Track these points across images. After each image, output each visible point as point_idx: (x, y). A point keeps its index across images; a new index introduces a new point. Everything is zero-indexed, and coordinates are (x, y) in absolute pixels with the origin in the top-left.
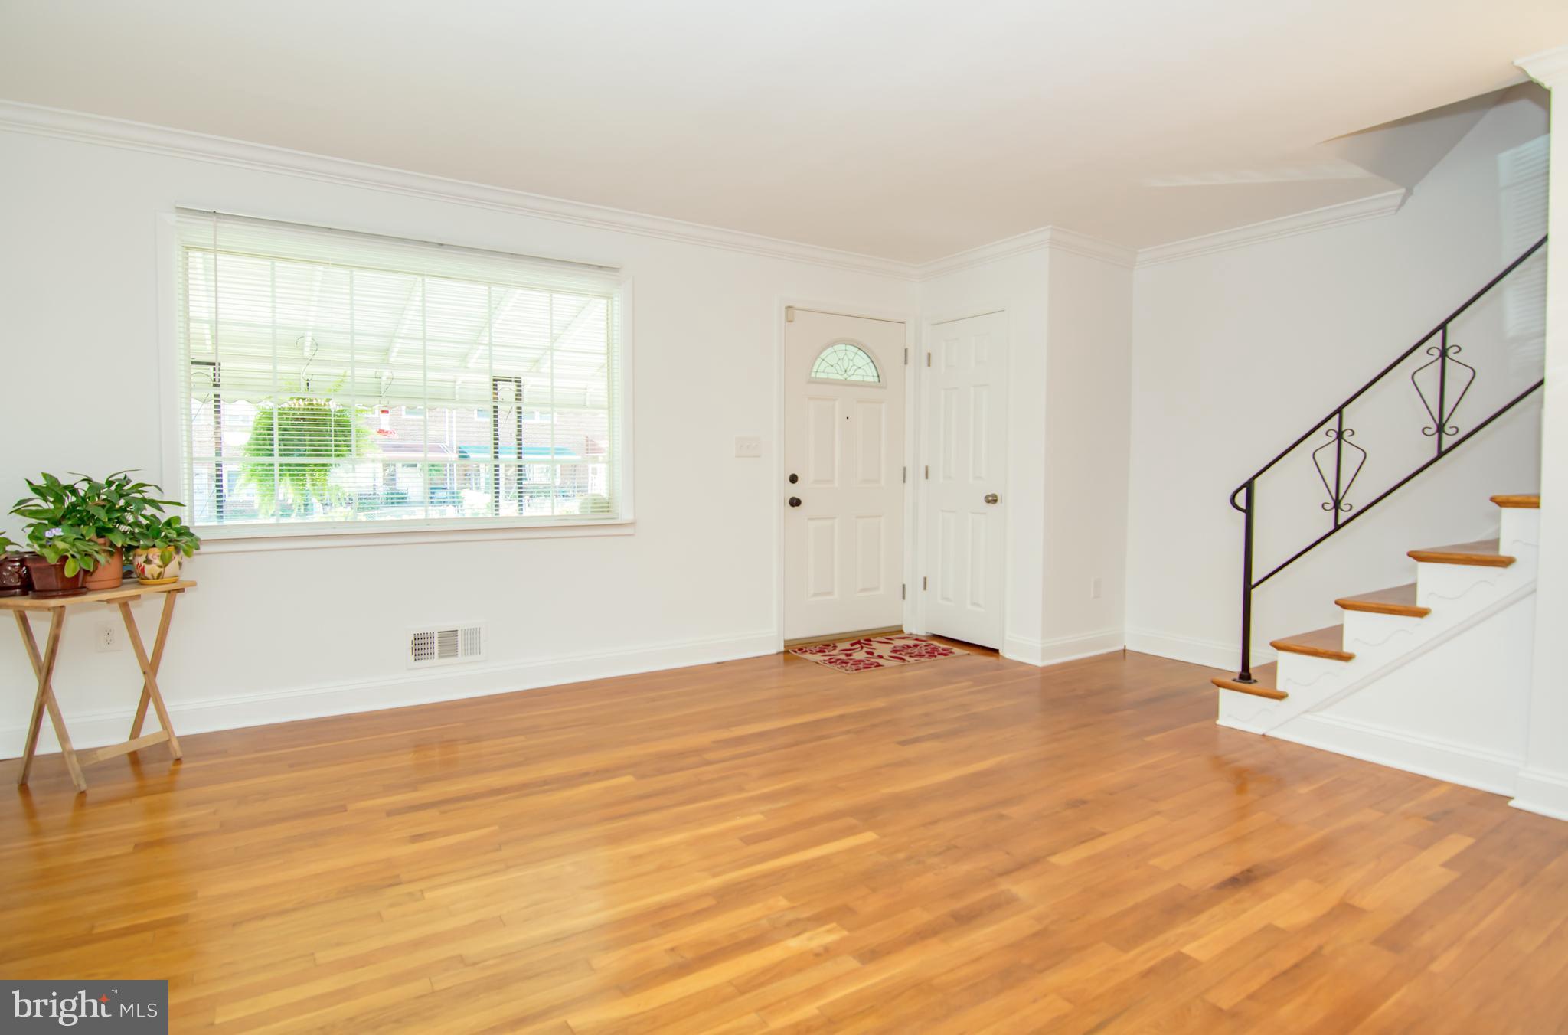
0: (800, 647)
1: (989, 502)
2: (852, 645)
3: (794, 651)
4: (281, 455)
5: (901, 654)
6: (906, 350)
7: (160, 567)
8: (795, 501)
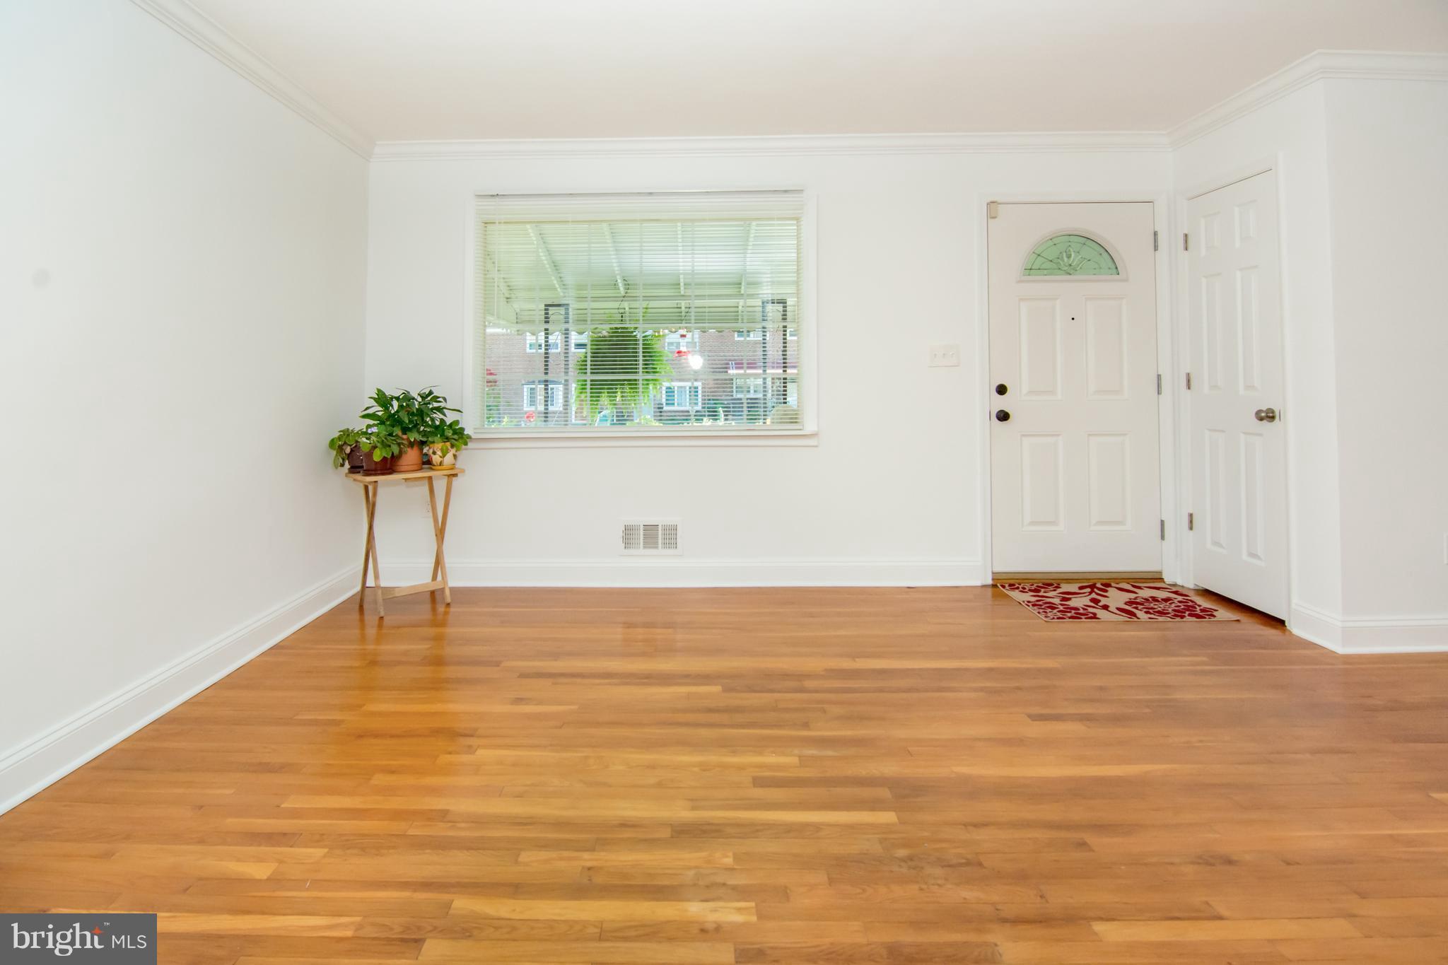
0: (1012, 582)
1: (1261, 419)
2: (1081, 588)
3: (1003, 585)
4: (592, 373)
5: (1136, 608)
6: (1155, 234)
7: (441, 457)
8: (1002, 415)
